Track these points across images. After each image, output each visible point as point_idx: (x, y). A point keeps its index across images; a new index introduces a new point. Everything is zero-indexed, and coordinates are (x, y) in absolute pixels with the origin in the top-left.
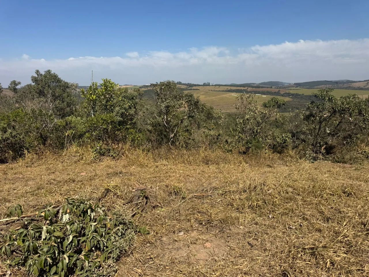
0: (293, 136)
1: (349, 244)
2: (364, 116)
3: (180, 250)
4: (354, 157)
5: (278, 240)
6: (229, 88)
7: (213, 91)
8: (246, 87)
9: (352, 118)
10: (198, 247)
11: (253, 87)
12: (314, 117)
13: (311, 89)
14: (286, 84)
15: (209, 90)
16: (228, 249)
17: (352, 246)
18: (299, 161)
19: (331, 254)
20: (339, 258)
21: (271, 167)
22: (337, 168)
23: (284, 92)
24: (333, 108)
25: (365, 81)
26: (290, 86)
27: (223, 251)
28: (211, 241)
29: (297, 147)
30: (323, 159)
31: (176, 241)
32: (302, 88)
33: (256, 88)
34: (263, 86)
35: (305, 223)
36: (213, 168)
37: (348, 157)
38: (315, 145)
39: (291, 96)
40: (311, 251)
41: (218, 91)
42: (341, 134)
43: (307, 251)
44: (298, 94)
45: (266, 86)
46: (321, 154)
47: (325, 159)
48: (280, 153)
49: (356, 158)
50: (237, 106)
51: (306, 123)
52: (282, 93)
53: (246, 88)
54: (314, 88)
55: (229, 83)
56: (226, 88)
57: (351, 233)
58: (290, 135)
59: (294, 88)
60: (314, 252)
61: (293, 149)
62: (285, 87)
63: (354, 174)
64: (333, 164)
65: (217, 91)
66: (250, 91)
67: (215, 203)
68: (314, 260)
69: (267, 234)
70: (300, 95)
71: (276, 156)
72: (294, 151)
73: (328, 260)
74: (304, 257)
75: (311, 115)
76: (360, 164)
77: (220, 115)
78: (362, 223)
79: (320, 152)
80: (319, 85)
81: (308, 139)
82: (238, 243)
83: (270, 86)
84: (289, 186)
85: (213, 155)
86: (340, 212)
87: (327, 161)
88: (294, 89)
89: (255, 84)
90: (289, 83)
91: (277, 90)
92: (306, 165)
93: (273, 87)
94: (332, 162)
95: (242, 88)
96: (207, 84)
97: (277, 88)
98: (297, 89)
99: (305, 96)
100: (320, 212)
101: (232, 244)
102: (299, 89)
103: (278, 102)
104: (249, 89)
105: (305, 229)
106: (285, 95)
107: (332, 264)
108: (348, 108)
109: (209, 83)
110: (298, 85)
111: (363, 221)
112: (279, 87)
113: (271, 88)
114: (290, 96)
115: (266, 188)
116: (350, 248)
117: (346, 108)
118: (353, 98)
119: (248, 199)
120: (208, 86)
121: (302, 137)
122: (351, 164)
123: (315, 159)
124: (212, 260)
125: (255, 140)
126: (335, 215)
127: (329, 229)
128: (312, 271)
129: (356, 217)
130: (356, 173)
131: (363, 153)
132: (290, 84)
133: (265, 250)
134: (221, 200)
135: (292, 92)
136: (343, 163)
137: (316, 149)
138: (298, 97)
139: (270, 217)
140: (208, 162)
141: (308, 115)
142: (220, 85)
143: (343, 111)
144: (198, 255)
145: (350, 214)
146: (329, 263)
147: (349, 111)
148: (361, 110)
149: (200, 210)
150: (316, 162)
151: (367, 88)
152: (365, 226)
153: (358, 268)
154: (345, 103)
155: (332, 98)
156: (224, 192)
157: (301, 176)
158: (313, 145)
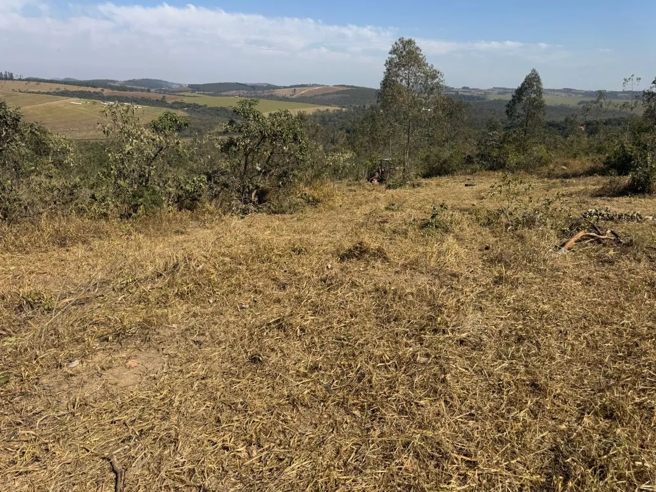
0: (209, 179)
1: (314, 305)
2: (300, 143)
3: (86, 386)
4: (294, 203)
5: (232, 326)
6: (62, 87)
7: (24, 92)
8: (98, 87)
9: (286, 147)
10: (116, 371)
11: (112, 88)
12: (235, 145)
13: (217, 96)
14: (174, 86)
15: (13, 90)
16: (166, 359)
17: (317, 306)
18: (224, 218)
19: (299, 320)
20: (308, 322)
21: (182, 233)
22: (276, 221)
23: (173, 101)
24: (261, 132)
25: (291, 87)
26: (180, 90)
27: (159, 363)
28: (136, 356)
29: (216, 196)
30: (255, 211)
31: (71, 375)
32: (203, 94)
33: (120, 90)
34: (133, 87)
35: (259, 297)
36: (79, 251)
37: (286, 204)
38: (243, 192)
39: (186, 109)
40: (277, 324)
41: (37, 93)
42: (275, 171)
43: (273, 326)
44: (197, 105)
45: (139, 87)
46: (252, 204)
47: (259, 211)
48: (191, 208)
49: (297, 204)
50: (106, 128)
51: (226, 156)
52: (170, 102)
53: (99, 90)
54: (221, 96)
55: (62, 77)
56: (55, 87)
57: (313, 292)
58: (205, 178)
59: (189, 94)
60: (281, 324)
61: (211, 201)
62: (173, 92)
63: (298, 225)
64: (269, 216)
65: (33, 92)
66: (108, 95)
67: (113, 304)
68: (283, 333)
69: (215, 324)
70: (200, 107)
71: (186, 214)
72: (214, 203)
73: (298, 328)
74: (271, 334)
75: (231, 143)
76: (302, 212)
77: (64, 145)
78: (322, 280)
79: (251, 201)
80: (228, 90)
81: (232, 182)
82: (178, 348)
83: (146, 88)
84: (223, 255)
85: (72, 228)
86: (295, 274)
87: (261, 213)
88: (189, 96)
89: (117, 82)
90: (179, 84)
91: (160, 96)
92: (236, 222)
93: (152, 90)
94: (268, 214)
95: (92, 90)
96: (6, 76)
97: (160, 93)
98: (194, 96)
99: (209, 108)
100: (273, 280)
101: (169, 351)
102: (196, 95)
103: (176, 121)
104: (107, 92)
105: (260, 304)
106: (176, 106)
107: (302, 330)
108: (281, 132)
109: (11, 74)
110: (195, 88)
111: (322, 277)
112: (162, 90)
113: (149, 91)
114: (184, 107)
115: (193, 263)
116: (316, 309)
117: (278, 131)
118: (285, 116)
119: (170, 285)
120: (9, 79)
121: (223, 179)
122: (291, 213)
123: (245, 212)
124: (148, 379)
125: (148, 191)
126: (291, 279)
127: (289, 297)
128: (284, 345)
129: (314, 275)
130: (299, 224)
131: (303, 196)
132: (181, 86)
133: (220, 343)
134: (125, 298)
135: (187, 100)
136: (281, 213)
137: (244, 197)
138: (198, 110)
139: (211, 301)
140: (64, 243)
141: (227, 143)
142: (39, 81)
143: (275, 136)
144: (122, 381)
145: (306, 274)
146: (299, 330)
147: (282, 136)
148: (296, 134)
149: (94, 320)
150: (247, 218)
151: (295, 99)
152: (325, 282)
153: (328, 326)
154: (276, 124)
155: (258, 115)
156: (123, 284)
157: (236, 239)
158: (238, 191)
